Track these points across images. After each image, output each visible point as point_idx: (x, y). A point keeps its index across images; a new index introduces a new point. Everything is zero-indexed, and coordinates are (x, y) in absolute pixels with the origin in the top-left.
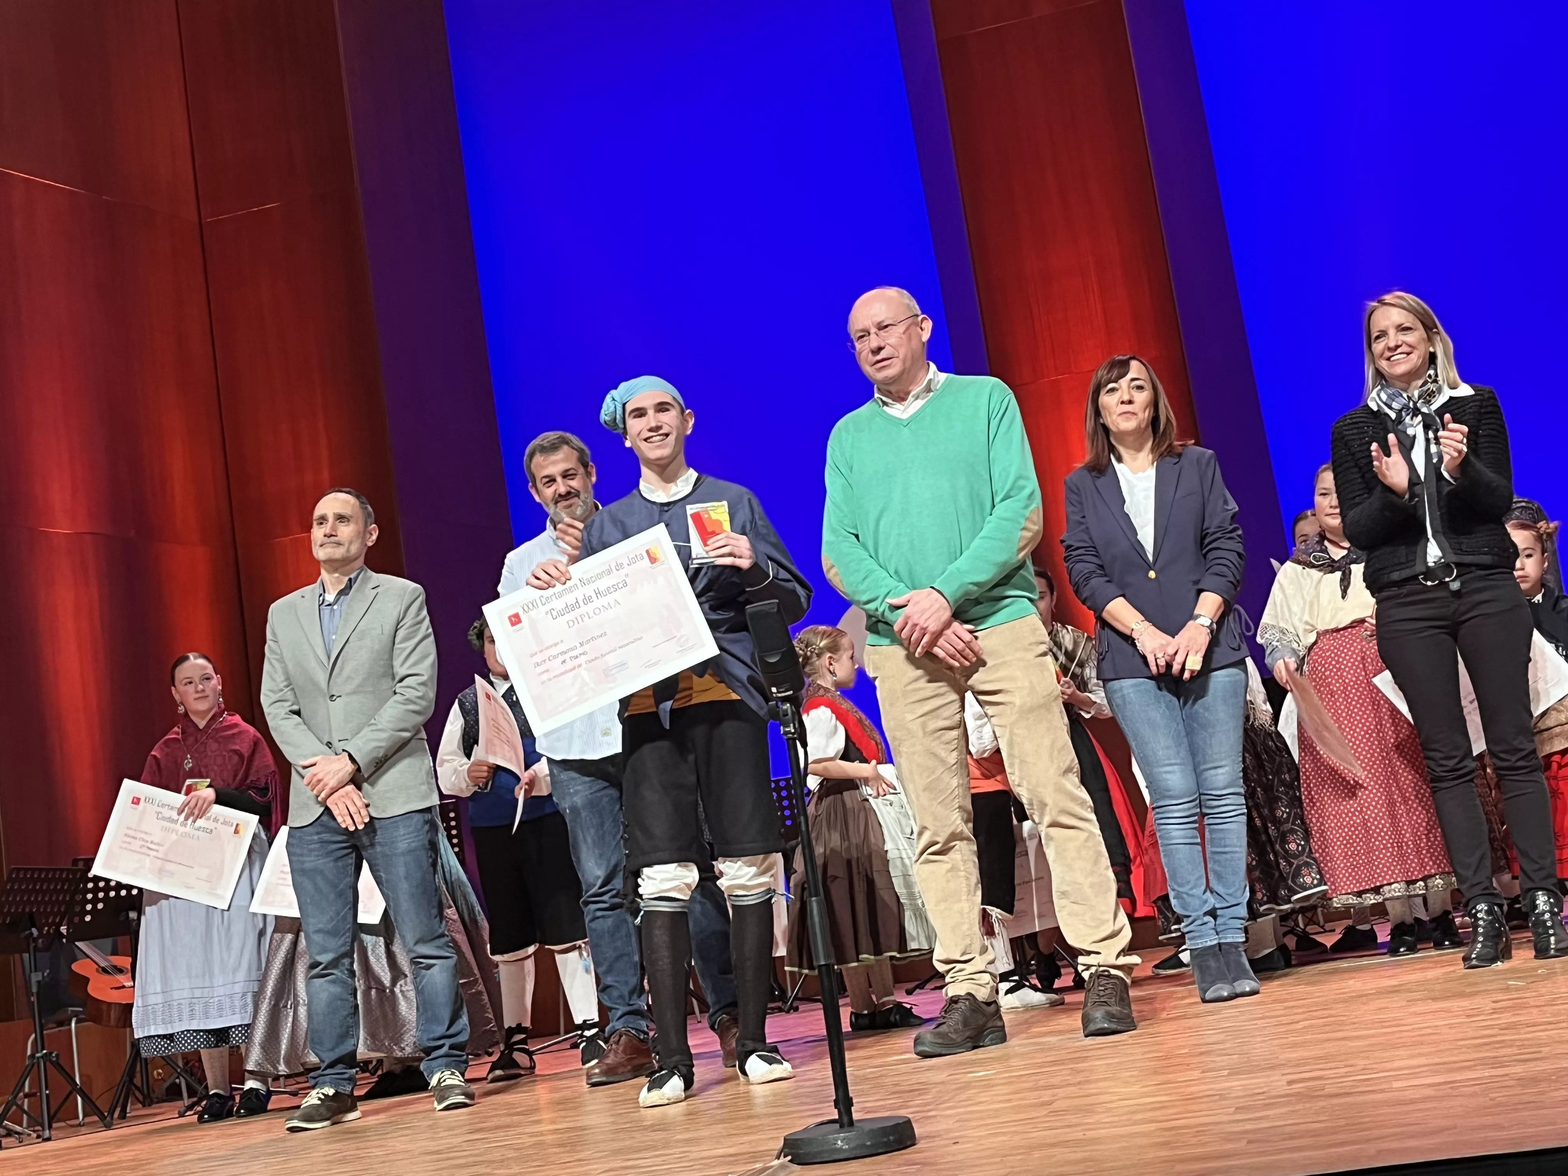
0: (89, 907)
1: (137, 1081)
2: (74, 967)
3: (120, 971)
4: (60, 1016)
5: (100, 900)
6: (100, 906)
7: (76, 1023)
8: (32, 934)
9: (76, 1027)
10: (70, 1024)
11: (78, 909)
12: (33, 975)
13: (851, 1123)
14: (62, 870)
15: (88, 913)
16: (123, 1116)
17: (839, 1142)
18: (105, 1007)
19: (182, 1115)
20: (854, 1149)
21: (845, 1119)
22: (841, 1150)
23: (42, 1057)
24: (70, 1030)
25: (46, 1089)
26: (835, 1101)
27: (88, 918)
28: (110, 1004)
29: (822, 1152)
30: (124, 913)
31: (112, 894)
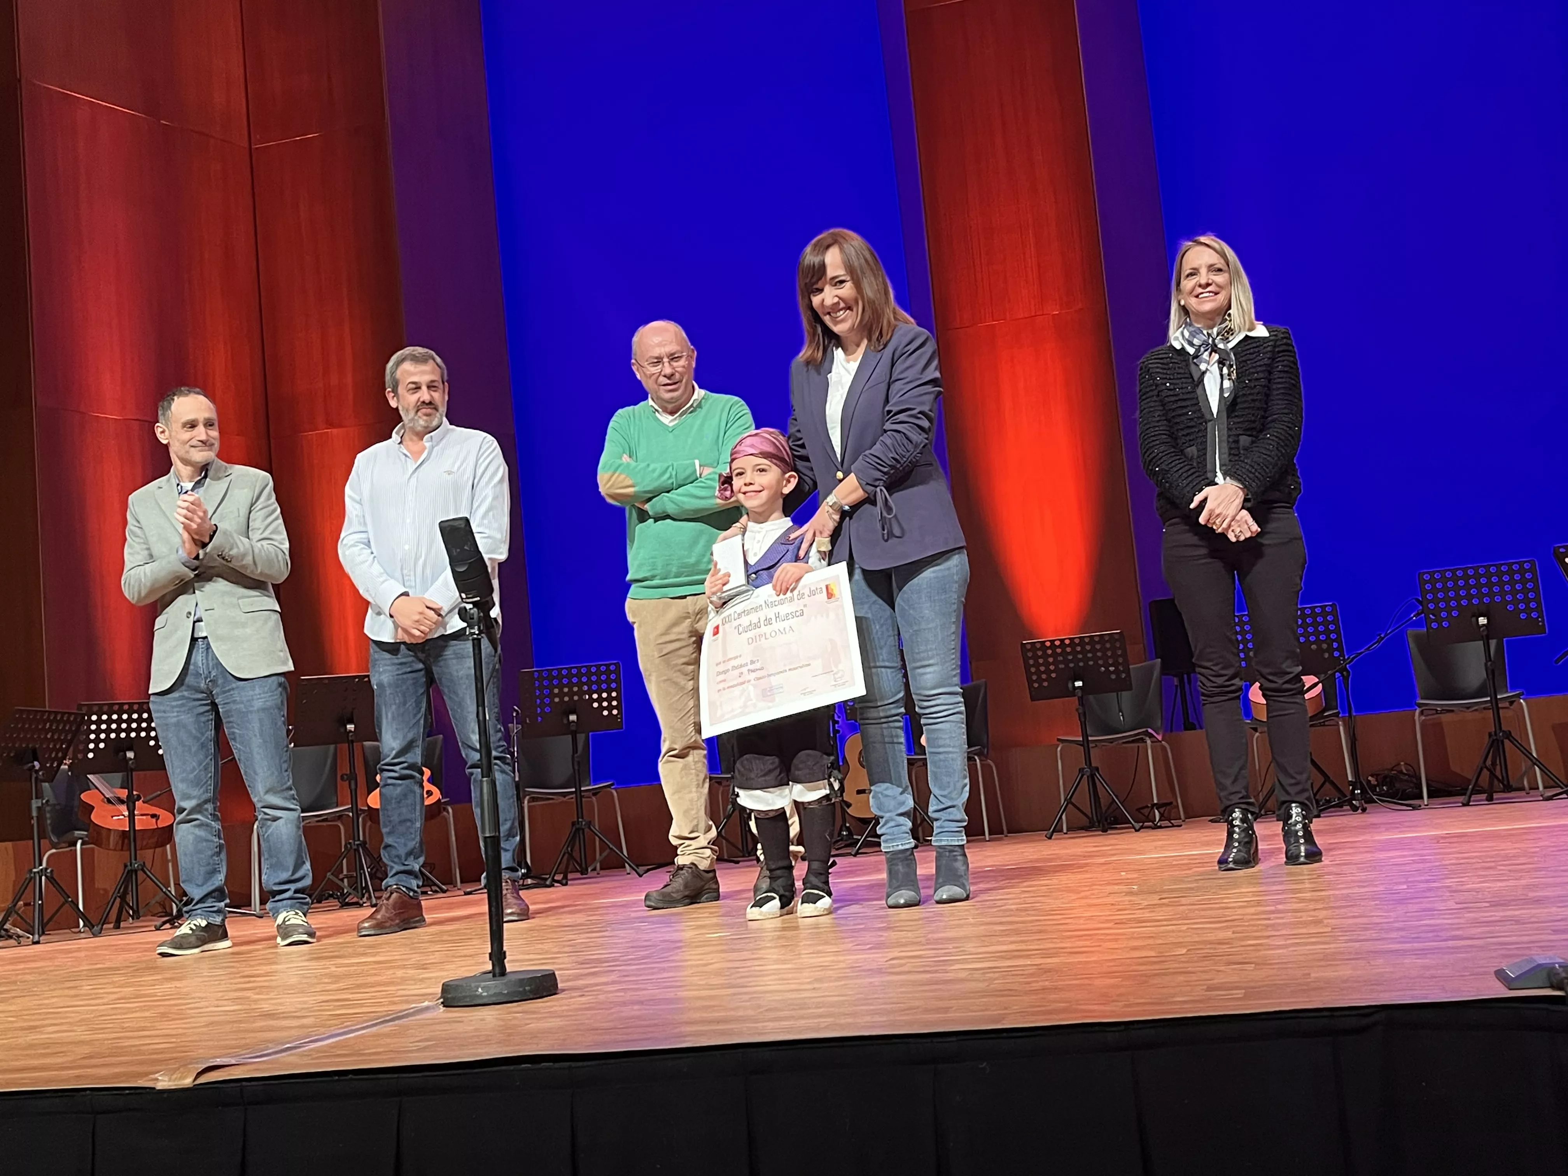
0: (92, 746)
1: (129, 898)
2: (82, 796)
3: (122, 802)
4: (68, 837)
5: (102, 741)
6: (102, 745)
7: (82, 844)
8: (34, 766)
9: (82, 849)
10: (75, 845)
11: (81, 747)
12: (34, 801)
13: (503, 973)
14: (70, 714)
15: (91, 751)
16: (117, 927)
17: (480, 990)
18: (104, 833)
19: (158, 929)
20: (495, 994)
21: (497, 970)
22: (480, 996)
23: (38, 872)
24: (76, 850)
25: (41, 898)
26: (490, 954)
27: (91, 755)
28: (110, 830)
29: (465, 997)
30: (122, 753)
31: (113, 736)
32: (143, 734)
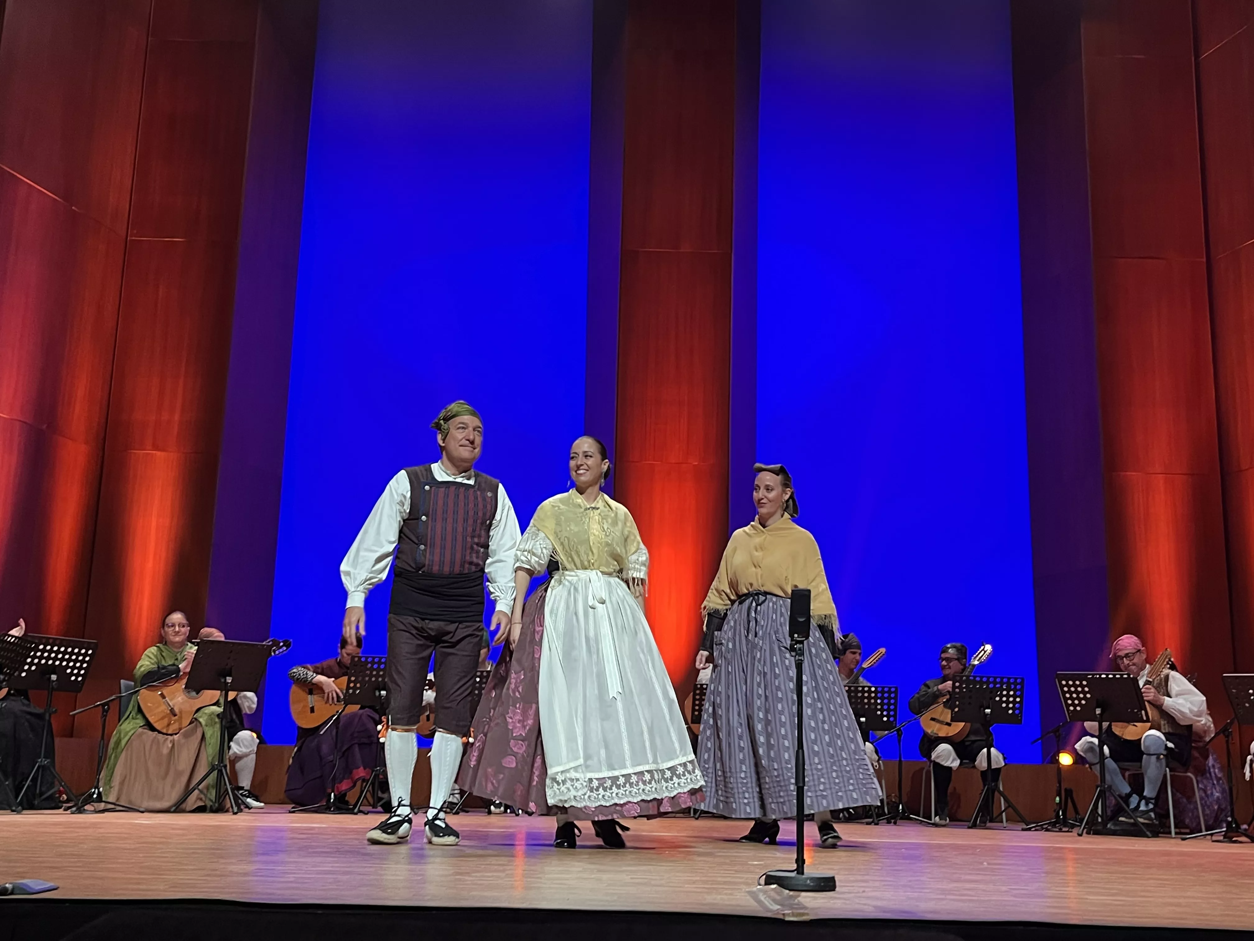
13: (803, 874)
17: (808, 881)
20: (806, 886)
21: (801, 871)
22: (798, 885)
26: (797, 859)
32: (64, 663)
